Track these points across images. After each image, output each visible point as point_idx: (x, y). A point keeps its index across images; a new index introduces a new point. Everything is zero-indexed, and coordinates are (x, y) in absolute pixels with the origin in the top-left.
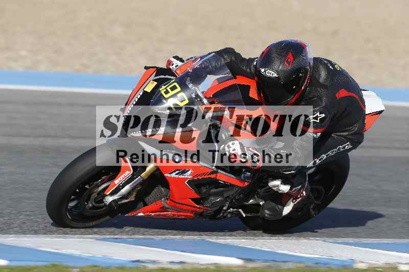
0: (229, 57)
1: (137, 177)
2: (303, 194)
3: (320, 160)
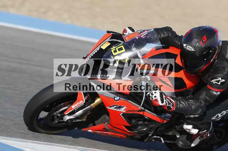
0: (167, 33)
1: (88, 106)
2: (208, 135)
3: (221, 115)
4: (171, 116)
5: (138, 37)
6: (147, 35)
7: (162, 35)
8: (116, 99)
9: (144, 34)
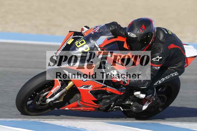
1: (63, 89)
2: (153, 99)
3: (161, 81)
4: (126, 89)
5: (93, 32)
6: (99, 30)
7: (111, 28)
8: (84, 80)
9: (97, 29)
